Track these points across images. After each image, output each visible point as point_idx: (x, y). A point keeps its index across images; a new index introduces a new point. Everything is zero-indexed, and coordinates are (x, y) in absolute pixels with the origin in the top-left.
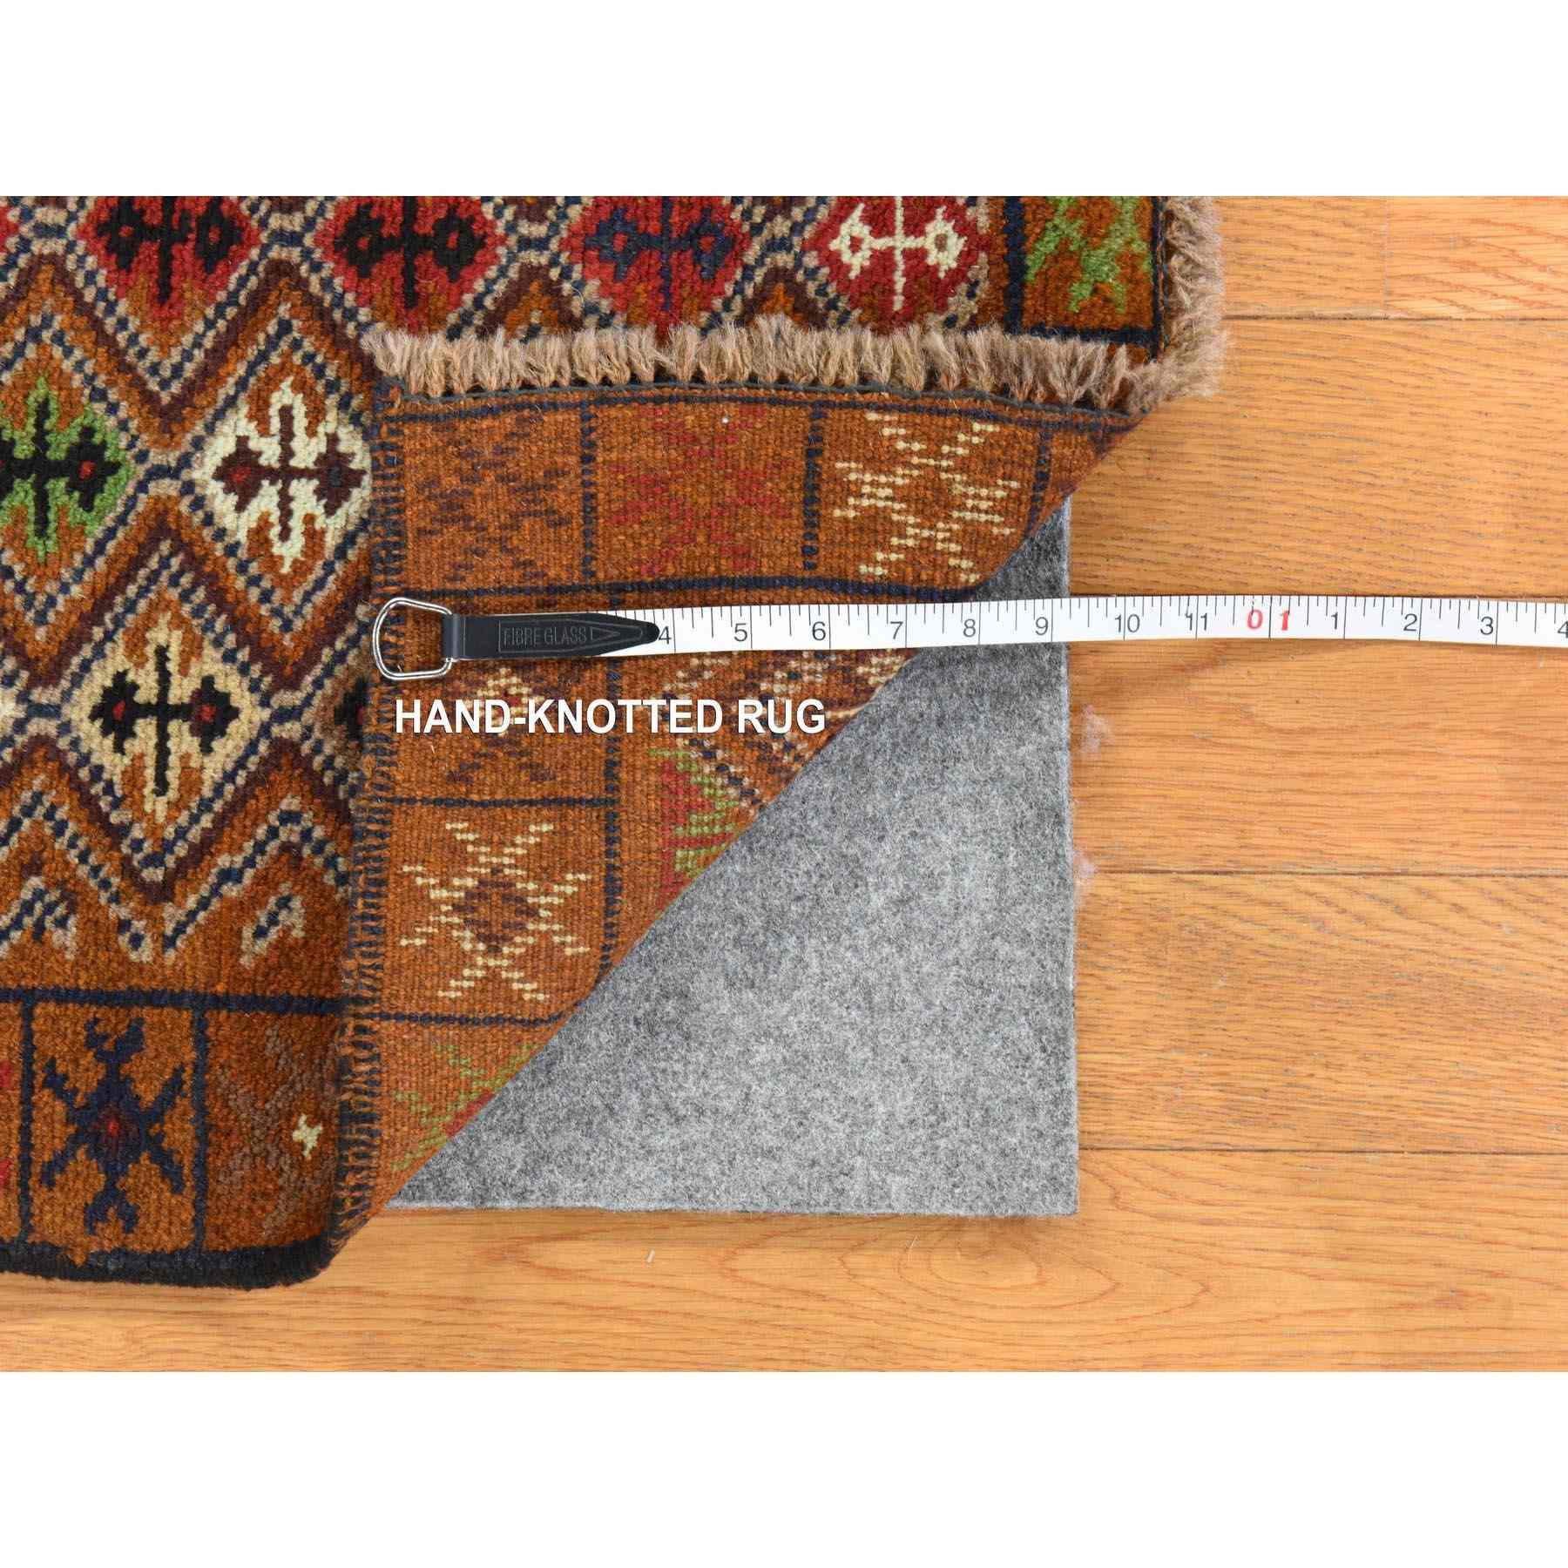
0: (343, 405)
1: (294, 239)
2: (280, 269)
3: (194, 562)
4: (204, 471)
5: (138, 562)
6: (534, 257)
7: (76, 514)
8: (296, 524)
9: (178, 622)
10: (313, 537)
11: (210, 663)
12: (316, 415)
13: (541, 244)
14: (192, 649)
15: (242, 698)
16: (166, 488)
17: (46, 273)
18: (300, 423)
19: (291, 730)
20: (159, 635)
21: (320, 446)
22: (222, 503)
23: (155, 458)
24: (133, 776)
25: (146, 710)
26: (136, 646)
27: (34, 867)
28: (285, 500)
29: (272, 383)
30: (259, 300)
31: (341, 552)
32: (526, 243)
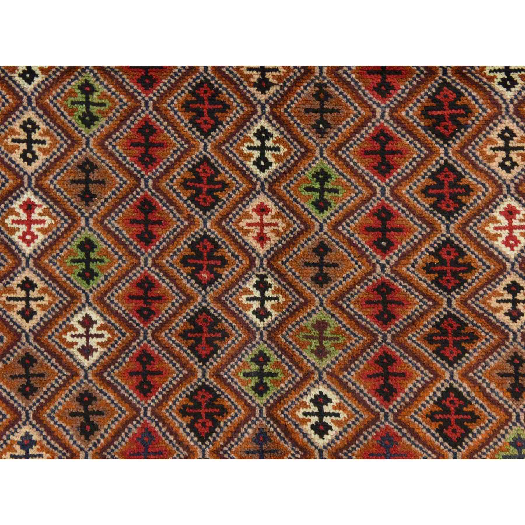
0: (105, 353)
1: (145, 338)
2: (138, 333)
3: (65, 308)
4: (88, 311)
5: (65, 291)
6: (142, 412)
7: (77, 271)
8: (75, 340)
9: (50, 303)
10: (72, 345)
11: (40, 313)
12: (102, 345)
13: (145, 415)
14: (43, 308)
15: (31, 324)
16: (84, 299)
17: (134, 261)
18: (100, 340)
19: (24, 339)
20: (47, 298)
21: (95, 346)
22: (80, 317)
23: (91, 295)
24: (11, 290)
25: (28, 294)
26: (44, 290)
28: (81, 336)
29: (110, 331)
30: (130, 326)
31: (68, 353)
32: (146, 409)
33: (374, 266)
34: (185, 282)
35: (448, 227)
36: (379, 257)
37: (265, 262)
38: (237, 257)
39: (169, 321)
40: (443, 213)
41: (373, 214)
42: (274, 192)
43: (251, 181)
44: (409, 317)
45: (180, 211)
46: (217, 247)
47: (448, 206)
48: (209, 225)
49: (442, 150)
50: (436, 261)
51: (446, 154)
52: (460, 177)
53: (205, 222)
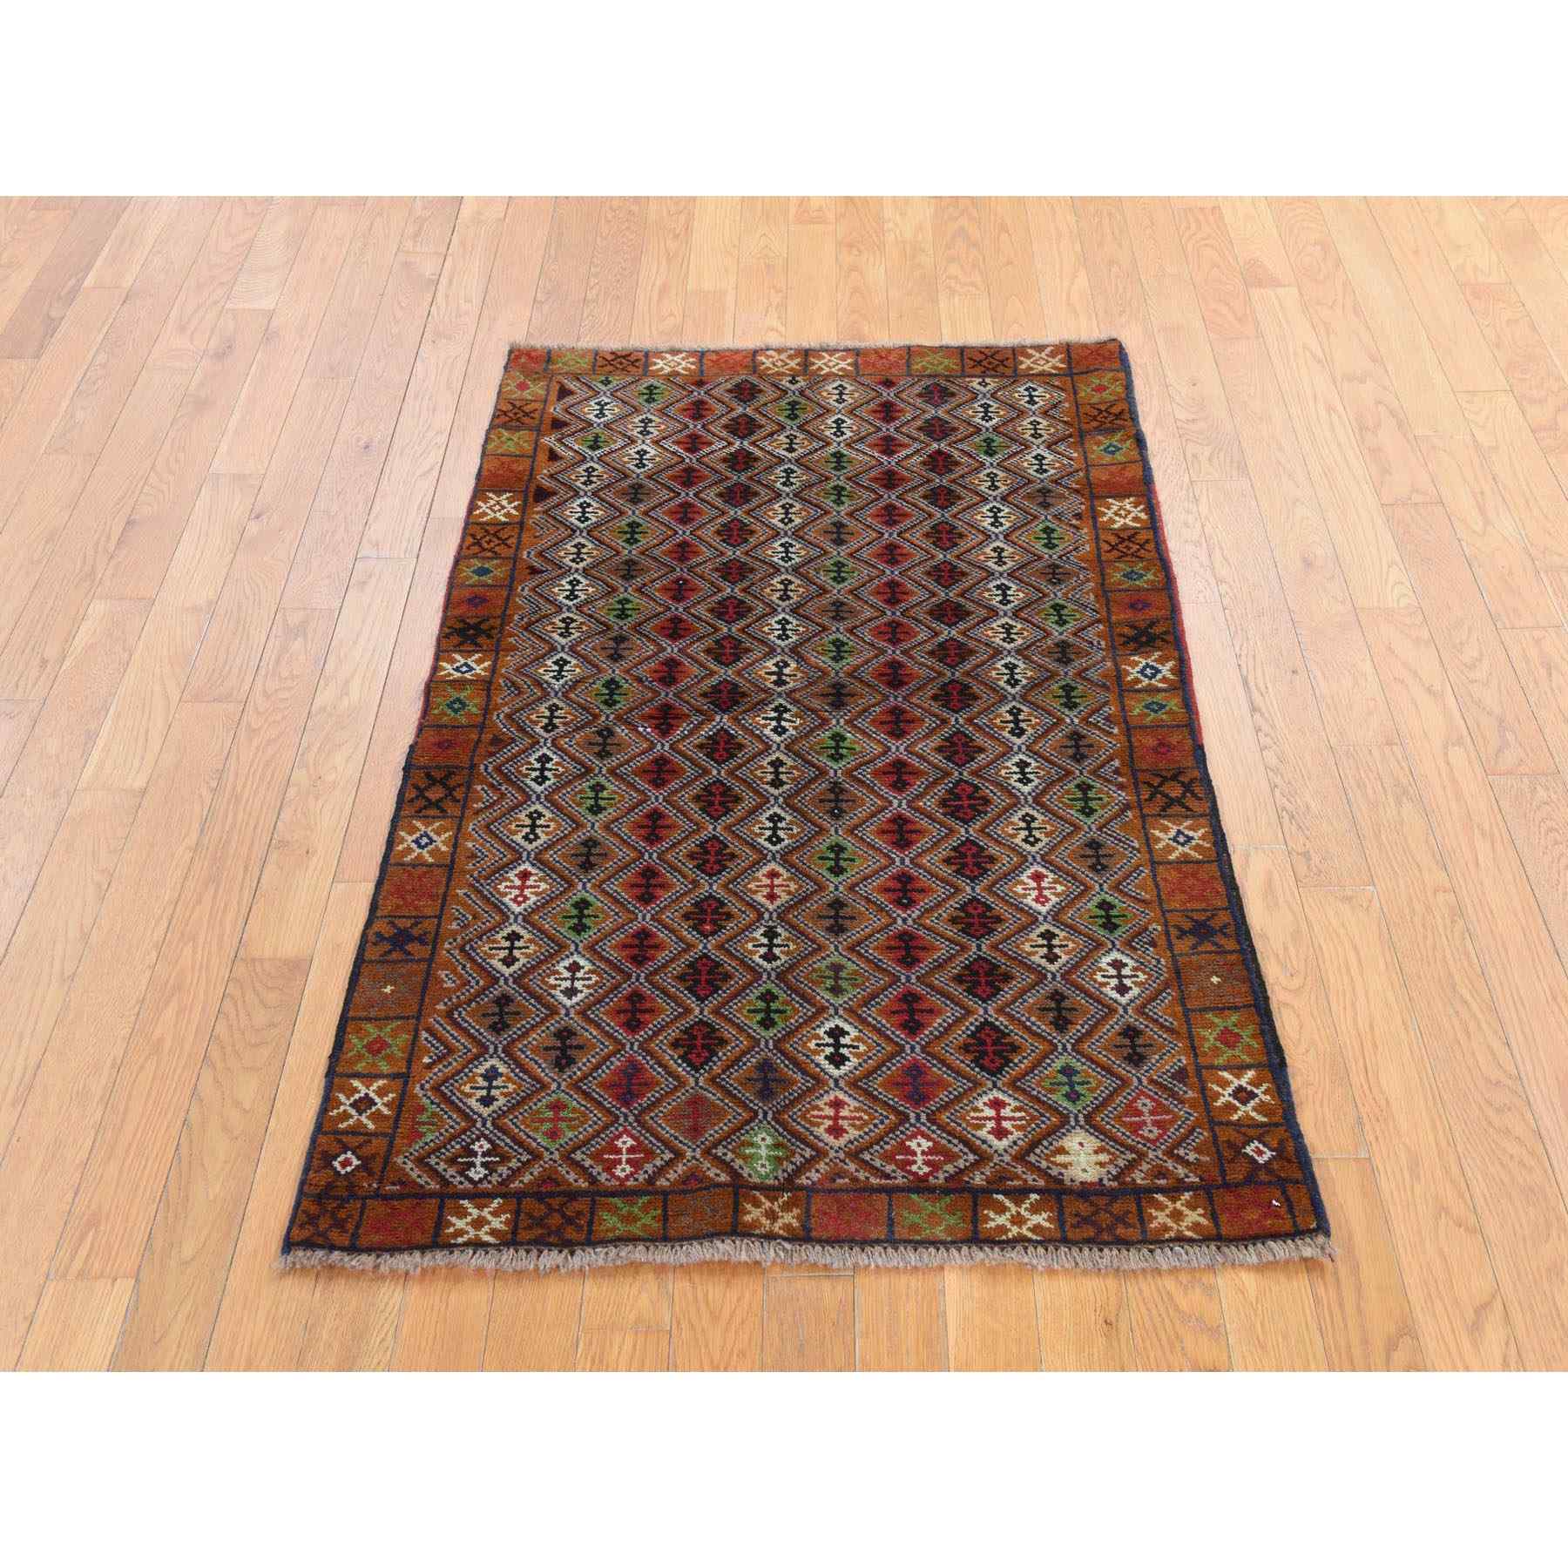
0: (591, 994)
1: (637, 980)
2: (630, 976)
3: (551, 956)
4: (576, 958)
5: (553, 941)
6: (628, 1046)
7: (567, 925)
8: (558, 982)
9: (535, 952)
10: (554, 987)
11: (523, 960)
12: (588, 987)
13: (631, 1049)
14: (527, 955)
15: (513, 969)
16: (573, 948)
17: (632, 917)
18: (586, 983)
19: (502, 982)
20: (532, 947)
21: (580, 988)
22: (566, 963)
23: (581, 945)
24: (495, 941)
25: (512, 944)
26: (530, 941)
27: (475, 917)
28: (566, 979)
29: (599, 975)
30: (621, 971)
31: (549, 994)
32: (632, 1044)
33: (895, 919)
34: (685, 933)
35: (973, 889)
36: (900, 912)
37: (775, 915)
38: (744, 912)
39: (665, 966)
40: (967, 877)
41: (893, 878)
42: (786, 861)
43: (761, 852)
44: (935, 961)
45: (684, 877)
46: (722, 904)
47: (972, 871)
48: (715, 888)
49: (963, 830)
50: (963, 915)
51: (967, 832)
52: (982, 849)
53: (711, 885)
